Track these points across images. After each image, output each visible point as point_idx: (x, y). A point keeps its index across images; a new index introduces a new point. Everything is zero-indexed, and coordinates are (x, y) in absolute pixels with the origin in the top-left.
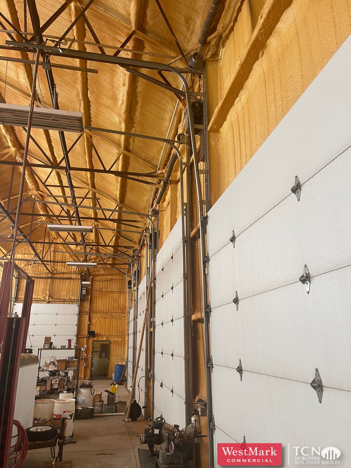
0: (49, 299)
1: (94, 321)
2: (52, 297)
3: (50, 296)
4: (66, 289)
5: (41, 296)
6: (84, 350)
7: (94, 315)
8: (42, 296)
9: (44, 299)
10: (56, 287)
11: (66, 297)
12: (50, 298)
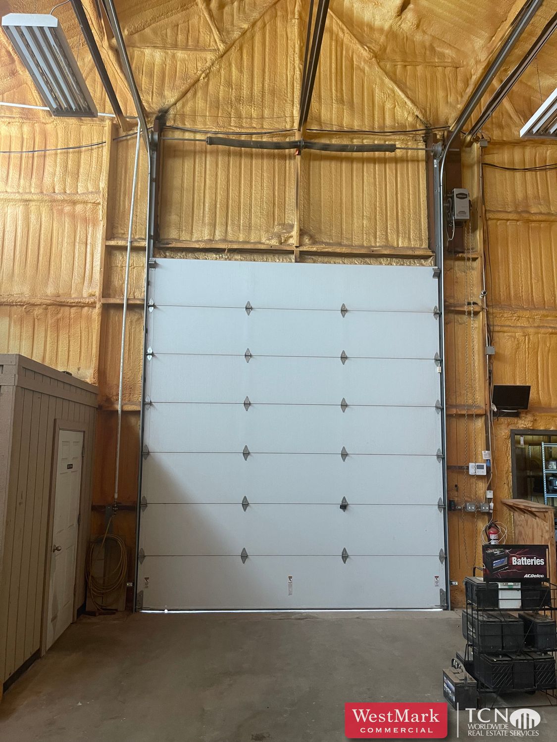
0: (301, 244)
1: (506, 343)
2: (311, 237)
3: (302, 233)
4: (367, 204)
5: (263, 233)
6: (483, 472)
7: (504, 319)
8: (267, 231)
9: (281, 243)
10: (325, 195)
11: (373, 240)
12: (306, 240)
